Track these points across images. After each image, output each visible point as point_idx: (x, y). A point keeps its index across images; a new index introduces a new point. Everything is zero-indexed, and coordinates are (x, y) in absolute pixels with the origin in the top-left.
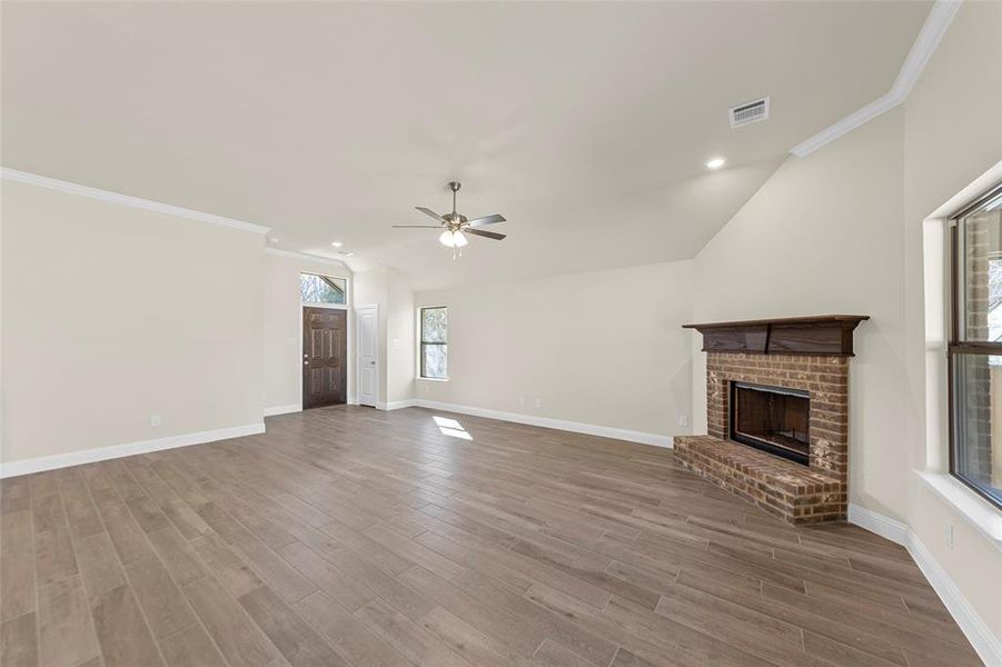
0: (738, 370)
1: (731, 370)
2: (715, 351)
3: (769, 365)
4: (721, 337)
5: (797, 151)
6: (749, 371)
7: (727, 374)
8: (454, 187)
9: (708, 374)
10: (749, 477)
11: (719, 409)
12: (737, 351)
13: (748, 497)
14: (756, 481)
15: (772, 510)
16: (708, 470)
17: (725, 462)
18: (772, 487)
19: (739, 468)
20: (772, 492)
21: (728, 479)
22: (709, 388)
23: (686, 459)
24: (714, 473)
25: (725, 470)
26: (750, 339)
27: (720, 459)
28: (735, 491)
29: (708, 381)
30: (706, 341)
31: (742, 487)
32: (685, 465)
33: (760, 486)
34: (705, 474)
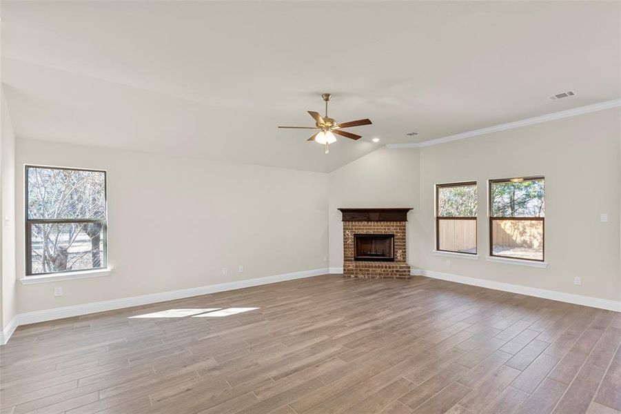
0: (363, 229)
1: (359, 229)
2: (349, 221)
3: (378, 226)
4: (350, 215)
5: (388, 146)
6: (368, 229)
7: (357, 231)
9: (344, 232)
10: (391, 269)
11: (351, 248)
12: (362, 221)
13: (391, 278)
14: (395, 269)
15: (401, 278)
16: (368, 274)
17: (379, 267)
18: (401, 270)
19: (386, 267)
20: (401, 272)
21: (380, 274)
22: (345, 239)
23: (353, 274)
24: (372, 274)
25: (379, 270)
26: (372, 215)
27: (376, 267)
28: (384, 278)
29: (344, 235)
30: (343, 216)
31: (388, 274)
32: (352, 276)
33: (397, 271)
34: (366, 277)
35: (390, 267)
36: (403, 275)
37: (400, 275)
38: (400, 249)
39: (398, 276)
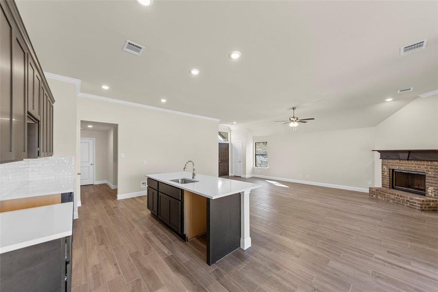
0: (395, 165)
1: (393, 165)
2: (386, 159)
3: (409, 164)
4: (386, 155)
5: (421, 96)
6: (400, 166)
8: (293, 108)
9: (382, 167)
10: (403, 198)
11: (387, 178)
12: (395, 159)
13: (402, 204)
14: (406, 199)
15: (412, 208)
16: (385, 197)
17: (392, 194)
18: (412, 201)
19: (398, 195)
20: (412, 202)
21: (393, 200)
22: (383, 171)
23: (375, 194)
24: (387, 198)
25: (392, 197)
26: (401, 155)
27: (390, 193)
28: (397, 203)
29: (382, 169)
30: (381, 156)
31: (400, 202)
32: (374, 196)
33: (407, 201)
34: (383, 199)
35: (401, 196)
36: (413, 205)
37: (410, 205)
38: (431, 186)
39: (409, 205)
